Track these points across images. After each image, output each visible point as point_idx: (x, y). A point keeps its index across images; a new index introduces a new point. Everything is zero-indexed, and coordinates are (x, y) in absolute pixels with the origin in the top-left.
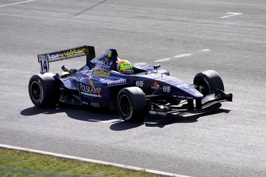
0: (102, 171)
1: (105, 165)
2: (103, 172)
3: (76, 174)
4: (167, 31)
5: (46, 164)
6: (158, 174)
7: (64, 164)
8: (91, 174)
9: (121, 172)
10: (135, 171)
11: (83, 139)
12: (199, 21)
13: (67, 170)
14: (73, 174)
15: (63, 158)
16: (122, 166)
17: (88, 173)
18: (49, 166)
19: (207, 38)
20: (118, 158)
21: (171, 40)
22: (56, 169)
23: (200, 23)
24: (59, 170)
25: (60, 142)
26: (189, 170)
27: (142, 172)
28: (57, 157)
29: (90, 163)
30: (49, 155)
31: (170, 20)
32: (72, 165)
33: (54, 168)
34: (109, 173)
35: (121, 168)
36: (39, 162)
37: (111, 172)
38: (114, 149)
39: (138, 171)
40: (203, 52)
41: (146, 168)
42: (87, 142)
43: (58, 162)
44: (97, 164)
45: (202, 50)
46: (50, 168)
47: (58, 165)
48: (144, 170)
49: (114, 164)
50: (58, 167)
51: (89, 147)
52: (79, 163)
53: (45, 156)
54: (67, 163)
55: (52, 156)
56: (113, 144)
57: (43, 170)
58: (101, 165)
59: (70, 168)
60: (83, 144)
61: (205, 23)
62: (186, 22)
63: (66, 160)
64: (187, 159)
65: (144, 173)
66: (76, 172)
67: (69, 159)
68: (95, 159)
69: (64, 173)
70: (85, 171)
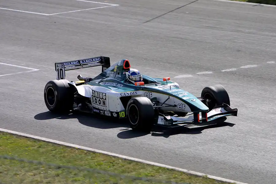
0: (164, 174)
1: (168, 169)
2: (166, 175)
3: (140, 176)
4: (235, 42)
5: (111, 165)
6: (218, 180)
7: (129, 166)
8: (153, 176)
9: (184, 176)
10: (197, 176)
11: (148, 143)
12: (267, 33)
13: (131, 172)
14: (137, 176)
15: (128, 160)
16: (185, 171)
17: (152, 176)
18: (114, 167)
19: (273, 50)
20: (181, 162)
21: (239, 51)
22: (121, 170)
23: (267, 35)
24: (123, 172)
25: (126, 144)
26: (250, 178)
27: (204, 177)
28: (122, 159)
29: (153, 166)
30: (114, 157)
31: (238, 31)
32: (137, 167)
33: (118, 169)
34: (172, 177)
35: (184, 173)
36: (105, 163)
37: (174, 176)
38: (178, 154)
39: (200, 176)
40: (269, 64)
41: (208, 173)
42: (151, 145)
43: (123, 164)
44: (160, 168)
45: (268, 62)
46: (115, 169)
47: (123, 166)
48: (206, 176)
49: (177, 169)
50: (123, 168)
51: (153, 151)
52: (144, 166)
53: (111, 157)
54: (132, 165)
55: (118, 157)
56: (177, 149)
57: (109, 171)
58: (164, 169)
59: (135, 170)
60: (148, 148)
61: (272, 36)
62: (254, 34)
63: (131, 162)
64: (248, 167)
65: (206, 178)
66: (140, 174)
67: (134, 161)
68: (159, 163)
69: (129, 175)
70: (149, 173)
